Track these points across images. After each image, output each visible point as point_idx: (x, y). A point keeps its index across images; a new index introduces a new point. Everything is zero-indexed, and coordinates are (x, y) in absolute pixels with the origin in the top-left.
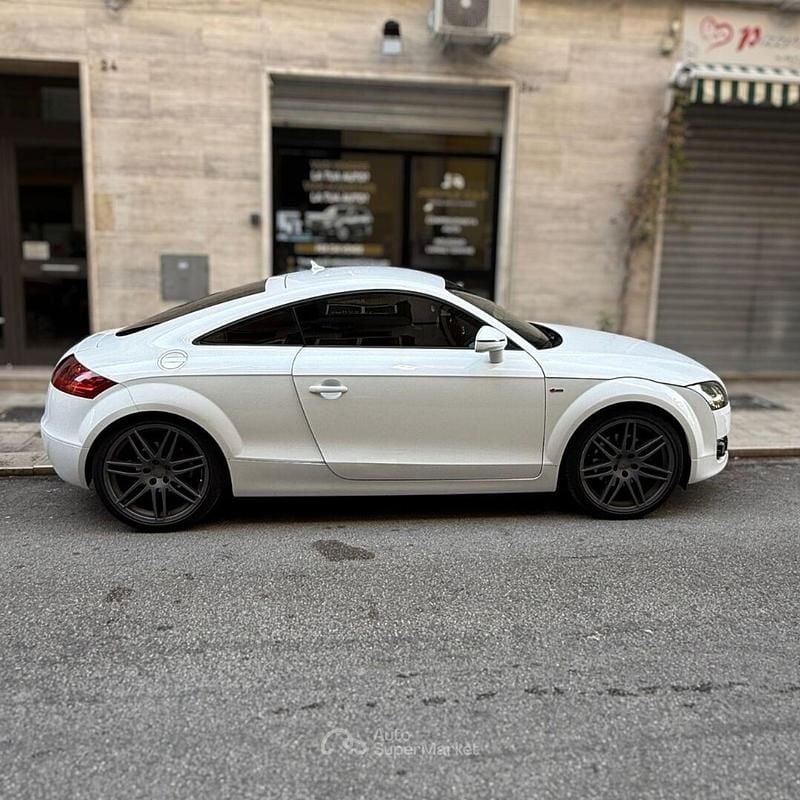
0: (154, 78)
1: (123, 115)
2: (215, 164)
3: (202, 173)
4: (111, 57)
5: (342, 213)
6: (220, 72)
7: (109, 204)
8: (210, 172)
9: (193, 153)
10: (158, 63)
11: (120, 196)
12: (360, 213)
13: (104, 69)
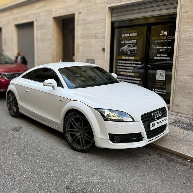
0: (87, 14)
1: (82, 24)
2: (97, 35)
3: (94, 38)
4: (80, 10)
5: (129, 46)
6: (99, 9)
7: (79, 47)
8: (96, 37)
9: (93, 33)
10: (88, 10)
11: (80, 45)
12: (134, 46)
13: (79, 14)
